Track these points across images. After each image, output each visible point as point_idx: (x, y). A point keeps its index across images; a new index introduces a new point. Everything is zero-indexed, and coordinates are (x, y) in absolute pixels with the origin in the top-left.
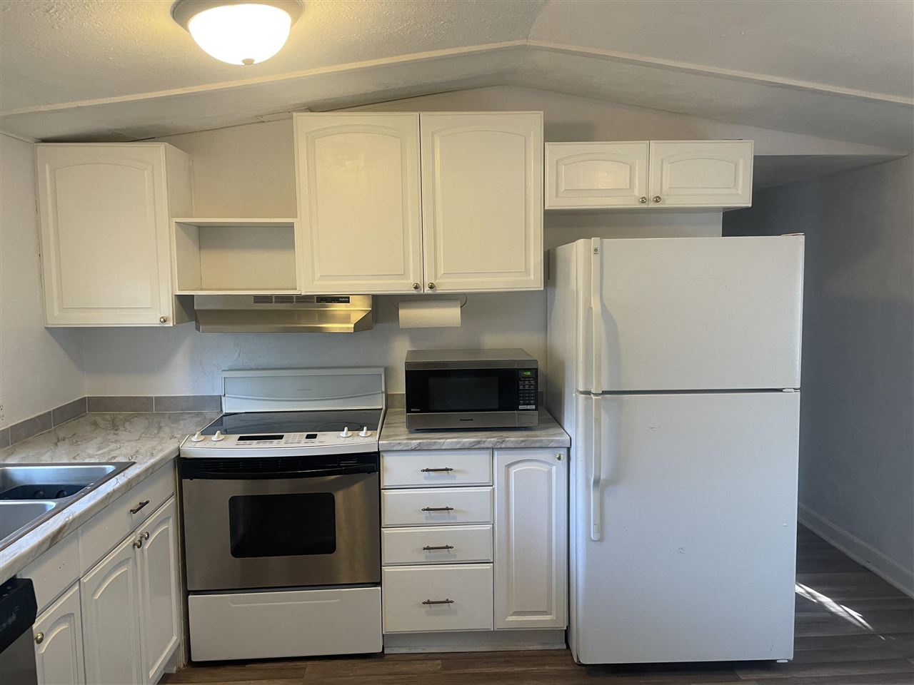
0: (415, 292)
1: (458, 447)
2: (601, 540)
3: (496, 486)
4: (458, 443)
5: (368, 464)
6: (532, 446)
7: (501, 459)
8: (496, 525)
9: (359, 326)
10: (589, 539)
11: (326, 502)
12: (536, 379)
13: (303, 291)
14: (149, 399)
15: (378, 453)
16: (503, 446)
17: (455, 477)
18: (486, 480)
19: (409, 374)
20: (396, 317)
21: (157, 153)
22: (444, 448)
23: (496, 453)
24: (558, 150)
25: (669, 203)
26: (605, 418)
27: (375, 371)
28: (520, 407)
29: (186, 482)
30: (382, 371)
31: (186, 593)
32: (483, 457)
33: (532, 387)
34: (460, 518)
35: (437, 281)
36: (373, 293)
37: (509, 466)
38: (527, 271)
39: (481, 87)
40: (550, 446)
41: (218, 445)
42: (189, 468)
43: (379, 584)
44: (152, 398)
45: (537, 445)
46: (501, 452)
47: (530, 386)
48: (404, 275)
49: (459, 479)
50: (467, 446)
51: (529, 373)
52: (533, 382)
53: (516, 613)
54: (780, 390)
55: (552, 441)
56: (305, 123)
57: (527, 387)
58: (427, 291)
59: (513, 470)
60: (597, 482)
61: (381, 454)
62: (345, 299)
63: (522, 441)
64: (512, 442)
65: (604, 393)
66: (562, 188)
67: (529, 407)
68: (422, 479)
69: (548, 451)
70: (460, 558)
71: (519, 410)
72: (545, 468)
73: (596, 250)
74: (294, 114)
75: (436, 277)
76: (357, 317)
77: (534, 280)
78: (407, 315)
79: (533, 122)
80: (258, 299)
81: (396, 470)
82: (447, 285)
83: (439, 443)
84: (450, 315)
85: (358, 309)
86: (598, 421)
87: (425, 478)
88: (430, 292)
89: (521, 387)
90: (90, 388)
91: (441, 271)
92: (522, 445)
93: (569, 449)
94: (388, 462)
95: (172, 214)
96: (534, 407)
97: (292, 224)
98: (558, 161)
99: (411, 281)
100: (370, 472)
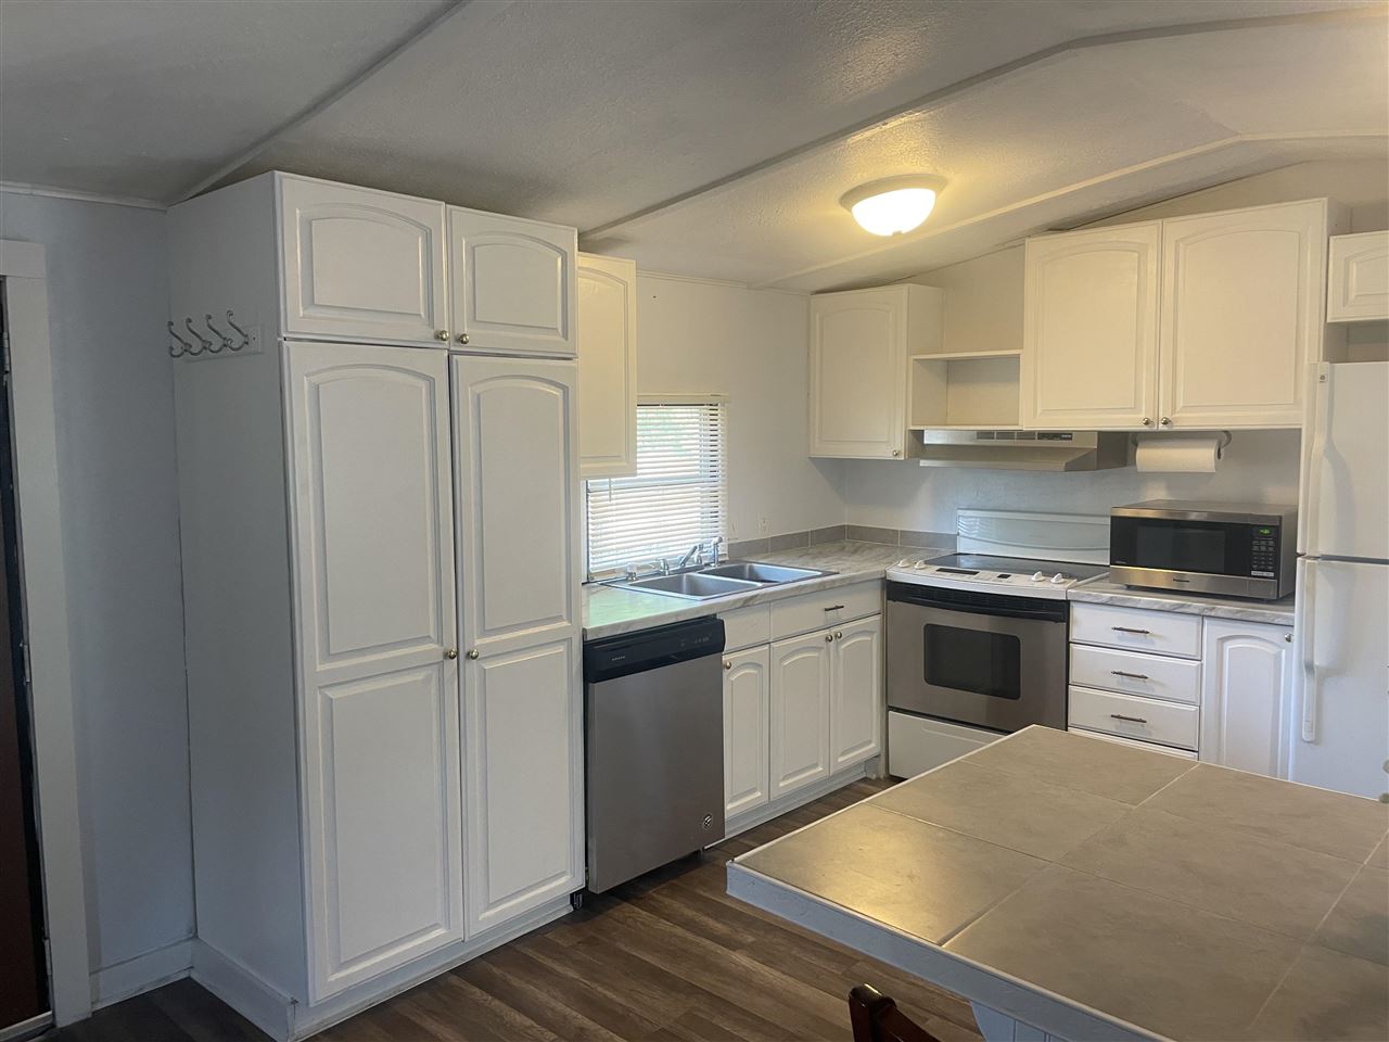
0: (1146, 428)
1: (1156, 607)
2: (1315, 742)
3: (1204, 661)
4: (1156, 603)
5: (1058, 611)
6: (1252, 618)
7: (1213, 630)
8: (1203, 708)
10: (1299, 738)
11: (1011, 646)
12: (1276, 539)
13: (1025, 428)
14: (895, 531)
15: (1067, 603)
16: (1213, 614)
17: (1153, 643)
18: (1192, 652)
21: (900, 294)
22: (1139, 606)
23: (1206, 621)
24: (1344, 244)
28: (1253, 573)
29: (890, 604)
31: (887, 706)
32: (1191, 624)
33: (1271, 549)
34: (1158, 691)
35: (1177, 415)
36: (1098, 429)
37: (1224, 640)
39: (1251, 175)
40: (1275, 622)
41: (919, 572)
44: (897, 531)
45: (1258, 619)
46: (1213, 621)
47: (1267, 547)
48: (1135, 409)
49: (1158, 646)
50: (1167, 608)
51: (1266, 532)
52: (1271, 543)
55: (1279, 616)
56: (1038, 247)
57: (1263, 549)
58: (1162, 427)
59: (1229, 646)
60: (1309, 667)
61: (1072, 603)
62: (1068, 436)
63: (1238, 612)
64: (1225, 610)
66: (1352, 295)
67: (1265, 574)
68: (1114, 638)
69: (1274, 628)
70: (1155, 737)
71: (1251, 576)
72: (1272, 650)
73: (1323, 377)
74: (1027, 240)
75: (1174, 411)
78: (1146, 456)
80: (981, 435)
81: (1087, 623)
82: (1187, 421)
83: (1135, 600)
84: (1202, 457)
85: (1078, 448)
87: (1119, 638)
88: (1165, 428)
89: (1255, 548)
90: (850, 517)
91: (1180, 404)
92: (1238, 616)
94: (1077, 612)
95: (910, 352)
96: (1272, 574)
97: (1017, 357)
98: (1347, 261)
99: (1143, 416)
100: (1057, 620)
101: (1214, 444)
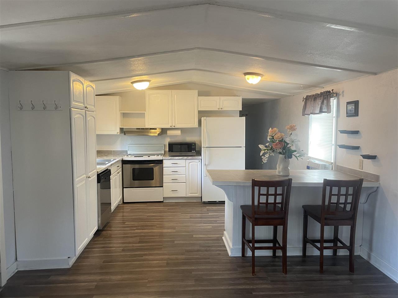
0: (171, 127)
1: (179, 159)
2: (206, 176)
3: (186, 167)
5: (160, 162)
8: (187, 175)
9: (159, 134)
10: (204, 176)
11: (152, 170)
12: (195, 145)
13: (147, 127)
15: (163, 160)
17: (178, 165)
18: (185, 166)
19: (169, 144)
20: (167, 133)
21: (117, 98)
22: (176, 159)
24: (201, 98)
25: (224, 109)
26: (207, 152)
27: (162, 145)
29: (124, 165)
30: (163, 145)
31: (123, 188)
32: (184, 161)
34: (180, 174)
35: (175, 125)
36: (162, 128)
38: (195, 123)
42: (124, 162)
43: (162, 187)
44: (112, 151)
45: (195, 159)
46: (188, 160)
48: (168, 124)
50: (181, 159)
51: (193, 144)
53: (191, 193)
54: (241, 147)
55: (198, 158)
56: (148, 92)
57: (193, 147)
58: (173, 127)
59: (190, 164)
60: (205, 165)
62: (156, 129)
64: (190, 158)
65: (206, 147)
66: (202, 106)
67: (194, 151)
68: (171, 165)
69: (198, 160)
70: (179, 182)
71: (192, 152)
72: (197, 163)
73: (205, 119)
74: (146, 90)
76: (158, 133)
77: (196, 125)
78: (169, 132)
79: (196, 92)
80: (137, 129)
81: (166, 163)
82: (178, 126)
84: (178, 132)
85: (158, 131)
86: (205, 153)
91: (176, 123)
92: (192, 159)
93: (202, 159)
94: (164, 161)
95: (120, 111)
97: (145, 113)
98: (201, 100)
99: (170, 125)
100: (161, 164)
101: (180, 130)
